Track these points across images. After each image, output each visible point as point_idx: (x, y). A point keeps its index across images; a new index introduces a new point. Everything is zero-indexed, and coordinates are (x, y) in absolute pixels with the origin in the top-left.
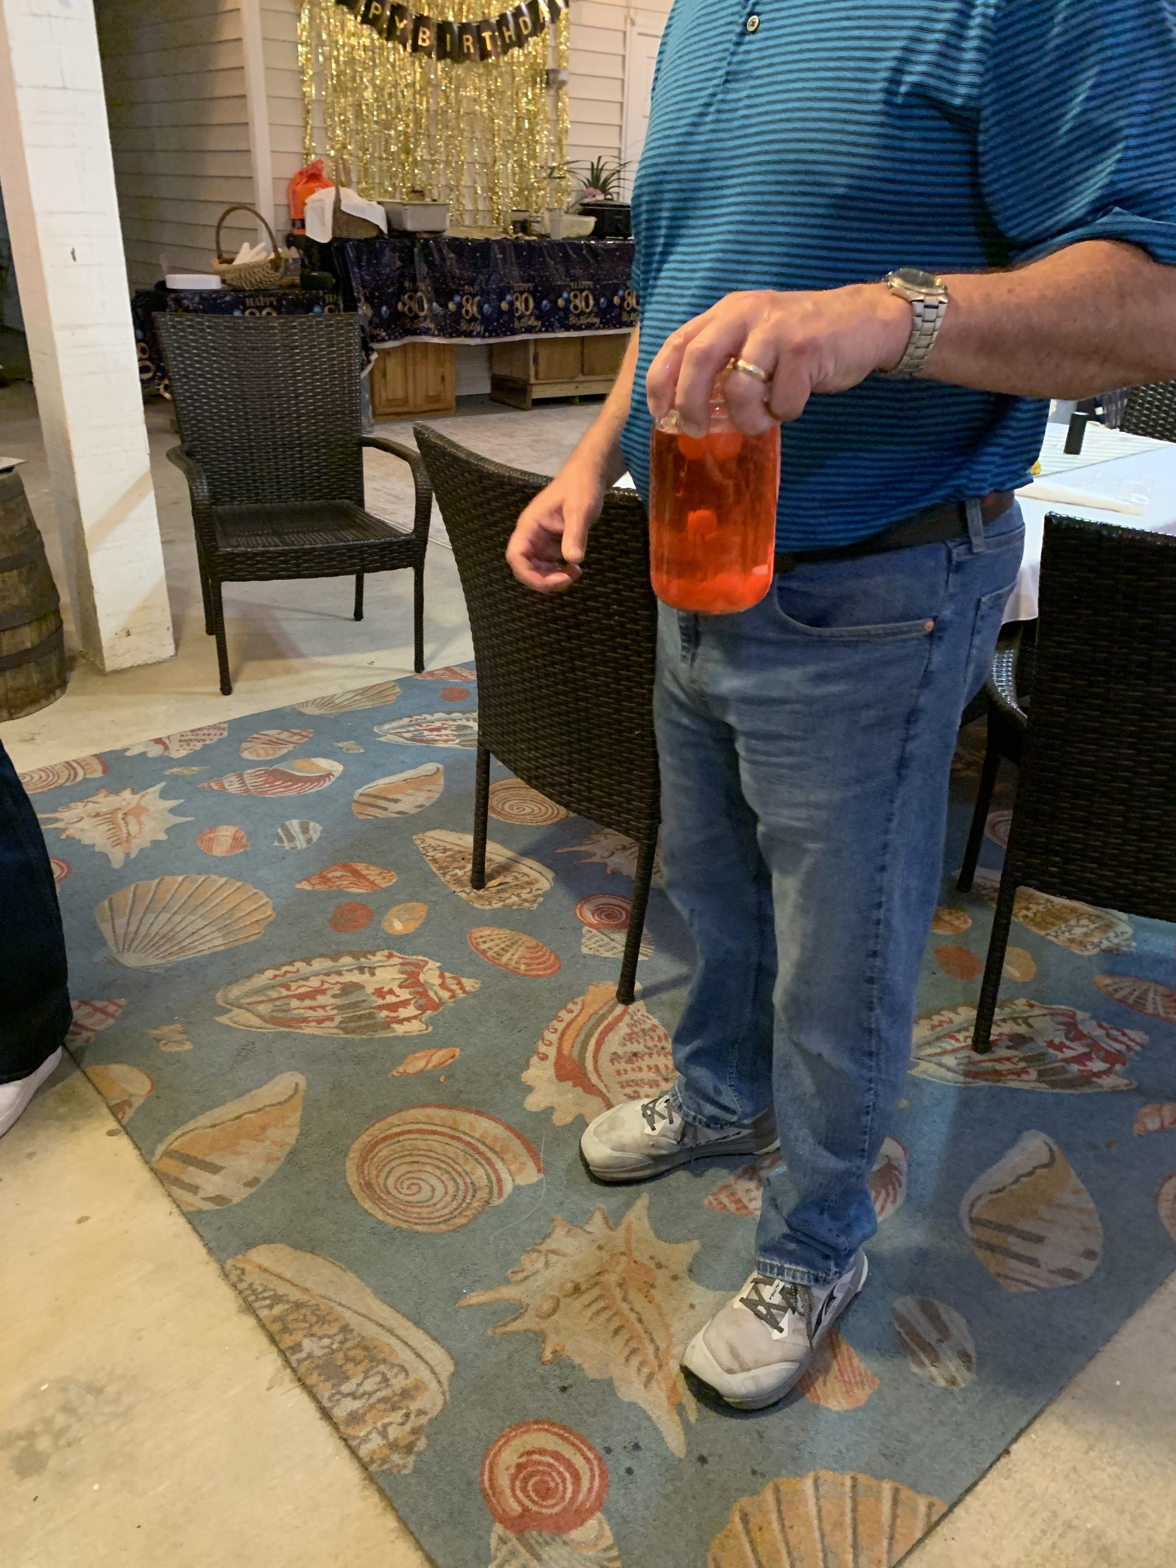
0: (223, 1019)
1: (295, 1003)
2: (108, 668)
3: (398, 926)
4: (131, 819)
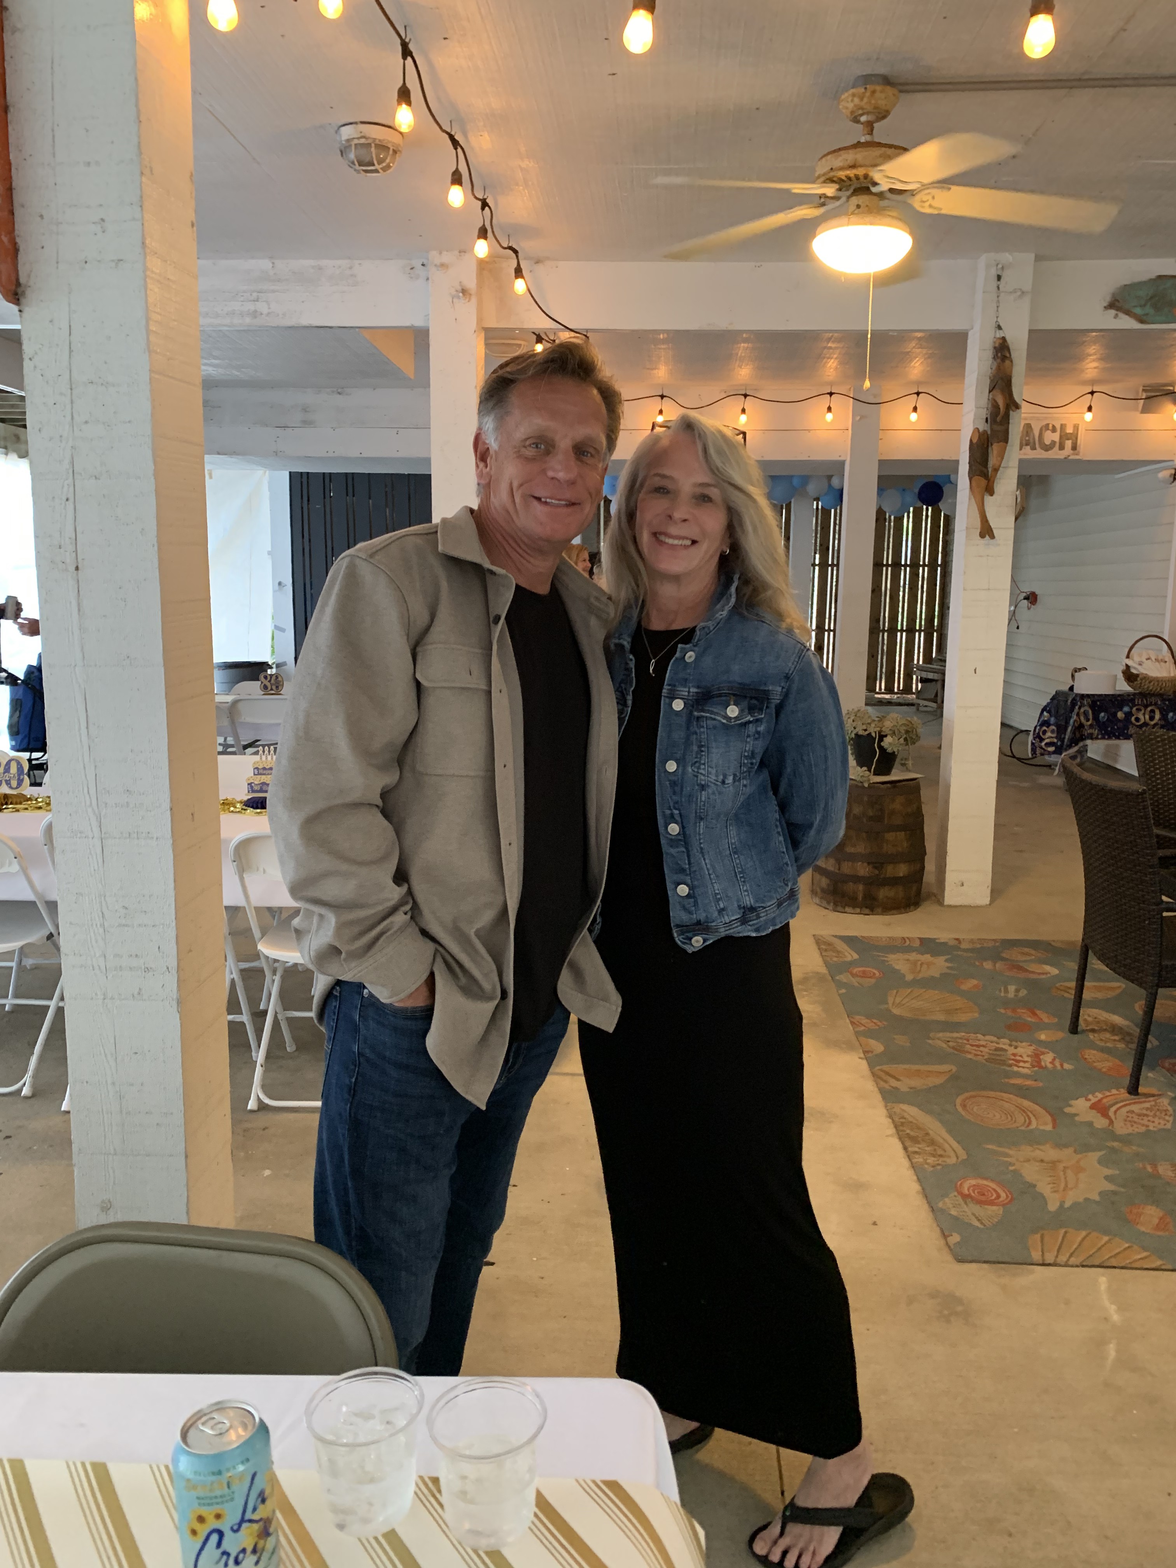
0: (930, 1041)
1: (968, 1046)
2: (946, 903)
3: (1043, 1037)
4: (925, 966)
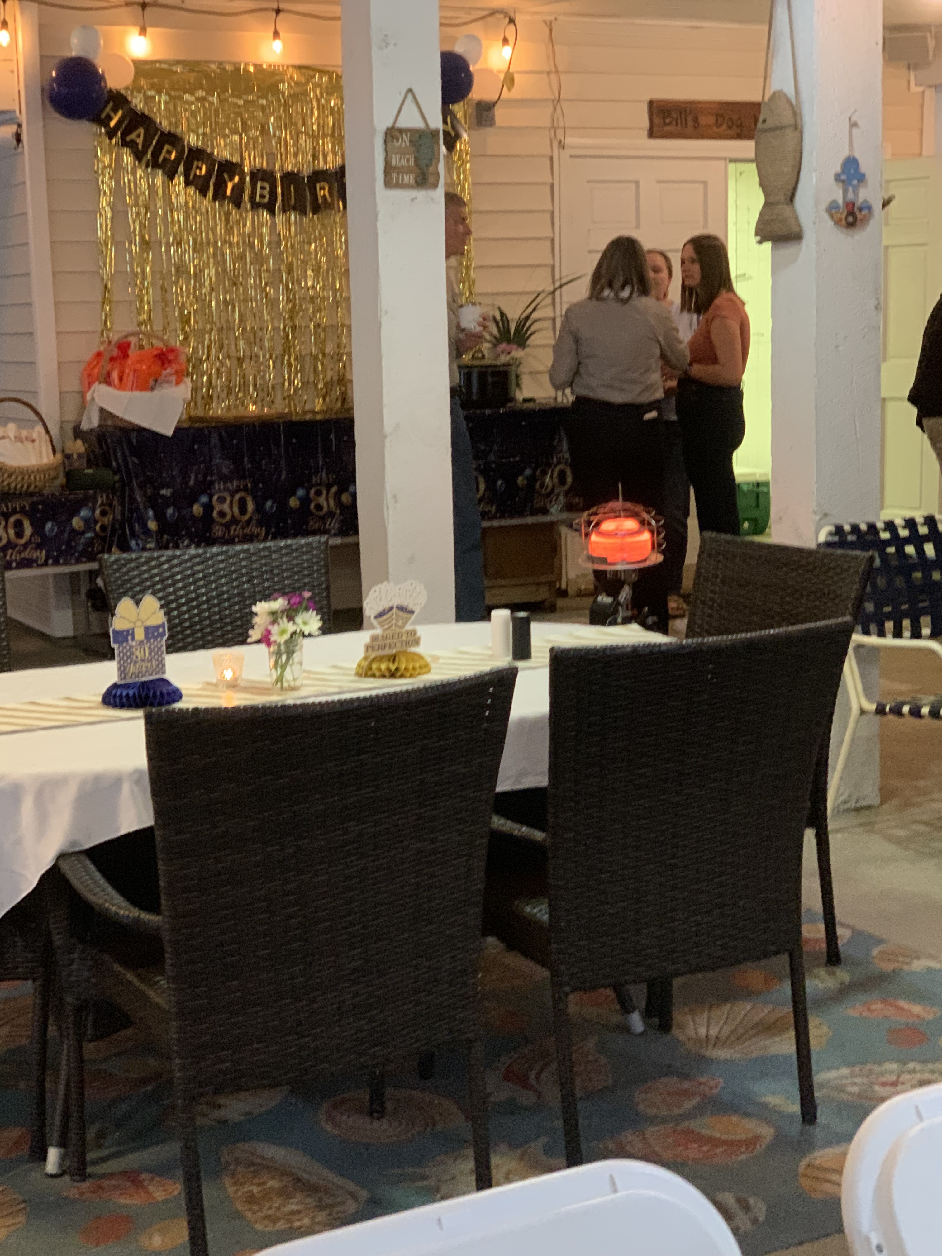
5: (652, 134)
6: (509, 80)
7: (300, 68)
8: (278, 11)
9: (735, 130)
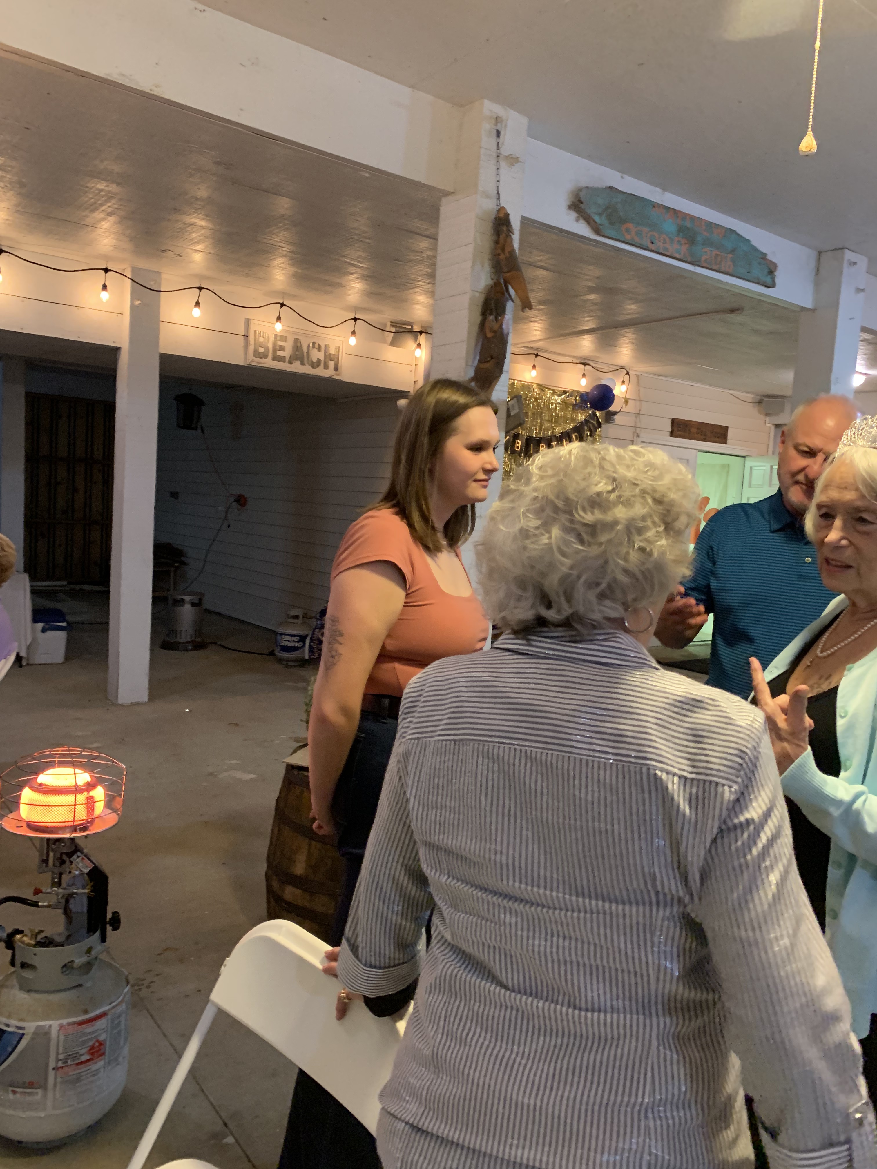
5: (672, 434)
6: (626, 402)
7: (540, 385)
8: (537, 355)
9: (703, 437)
